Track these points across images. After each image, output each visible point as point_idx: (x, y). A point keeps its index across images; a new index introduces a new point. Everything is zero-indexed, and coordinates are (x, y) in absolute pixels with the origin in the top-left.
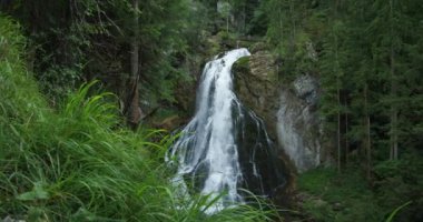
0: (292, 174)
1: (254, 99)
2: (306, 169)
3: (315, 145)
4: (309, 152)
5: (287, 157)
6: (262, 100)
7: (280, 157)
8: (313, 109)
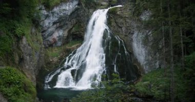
0: (142, 74)
1: (119, 30)
2: (150, 71)
5: (139, 64)
6: (124, 29)
7: (135, 64)
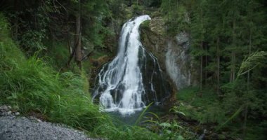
0: (174, 90)
1: (152, 46)
2: (182, 88)
3: (188, 74)
4: (184, 78)
5: (171, 81)
6: (157, 46)
7: (167, 80)
8: (187, 52)
